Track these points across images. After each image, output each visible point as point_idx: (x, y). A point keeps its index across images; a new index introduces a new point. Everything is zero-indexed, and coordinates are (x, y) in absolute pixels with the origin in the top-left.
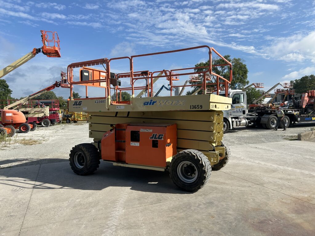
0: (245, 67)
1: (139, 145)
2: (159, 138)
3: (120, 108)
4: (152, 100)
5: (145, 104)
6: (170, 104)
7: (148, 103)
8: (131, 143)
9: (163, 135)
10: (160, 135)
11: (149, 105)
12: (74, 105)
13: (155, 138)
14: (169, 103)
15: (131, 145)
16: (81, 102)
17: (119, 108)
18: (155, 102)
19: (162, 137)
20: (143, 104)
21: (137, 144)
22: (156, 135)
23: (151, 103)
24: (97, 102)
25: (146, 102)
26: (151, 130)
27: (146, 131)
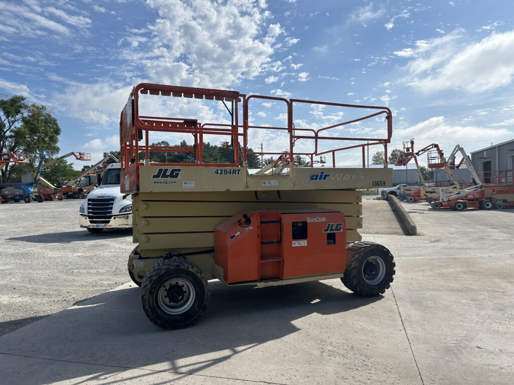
0: (54, 122)
1: (306, 245)
2: (336, 229)
3: (270, 185)
4: (323, 173)
5: (312, 178)
6: (348, 179)
7: (317, 176)
8: (293, 242)
9: (341, 224)
10: (338, 225)
11: (319, 179)
12: (154, 177)
13: (331, 230)
14: (347, 177)
15: (293, 246)
16: (179, 170)
17: (267, 185)
18: (328, 176)
19: (340, 228)
20: (308, 178)
21: (303, 243)
22: (332, 225)
23: (321, 176)
24: (219, 172)
25: (314, 176)
26: (323, 219)
27: (317, 221)
